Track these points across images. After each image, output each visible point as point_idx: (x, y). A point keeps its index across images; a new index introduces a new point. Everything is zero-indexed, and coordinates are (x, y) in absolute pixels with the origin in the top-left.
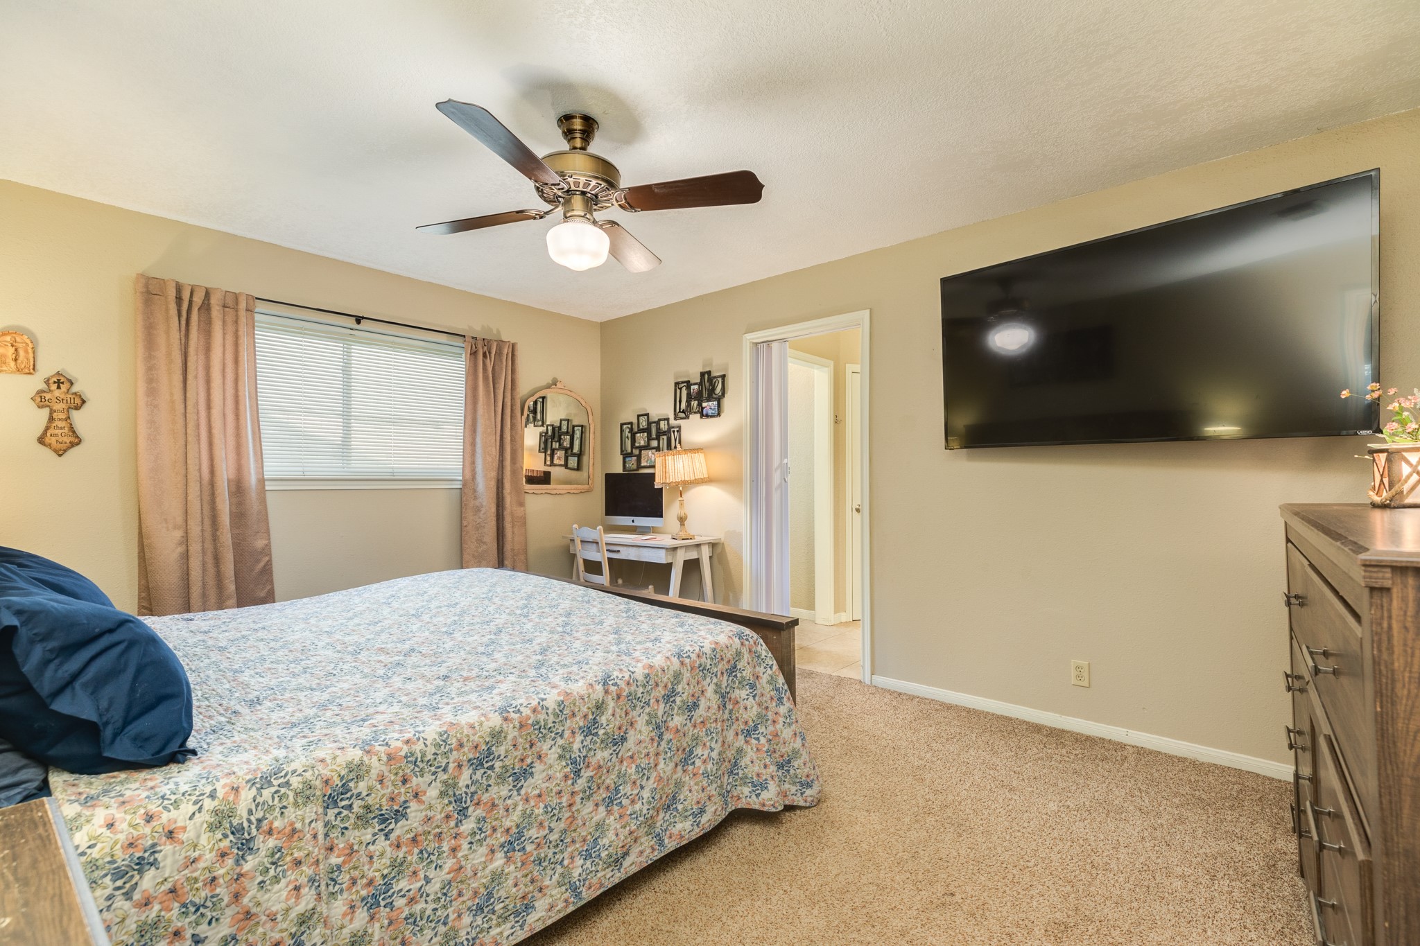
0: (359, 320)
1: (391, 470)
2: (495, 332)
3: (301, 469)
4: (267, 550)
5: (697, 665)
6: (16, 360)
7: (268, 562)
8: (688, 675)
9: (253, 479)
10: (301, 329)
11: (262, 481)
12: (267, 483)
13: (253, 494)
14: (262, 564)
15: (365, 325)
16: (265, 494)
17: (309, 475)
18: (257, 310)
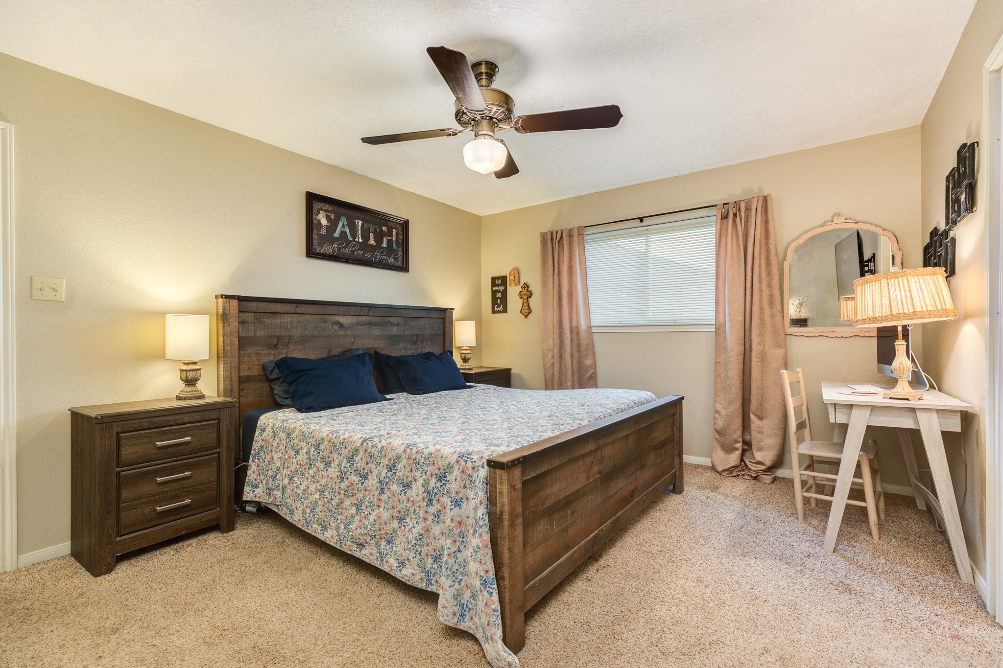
0: (641, 219)
1: (673, 319)
2: (756, 190)
3: (619, 320)
4: (594, 365)
5: (413, 457)
6: (514, 281)
7: (593, 372)
8: (405, 461)
9: (583, 326)
10: (617, 235)
11: (590, 327)
12: (592, 329)
13: (583, 334)
14: (589, 374)
15: (646, 222)
16: (592, 336)
17: (623, 323)
18: (585, 233)
